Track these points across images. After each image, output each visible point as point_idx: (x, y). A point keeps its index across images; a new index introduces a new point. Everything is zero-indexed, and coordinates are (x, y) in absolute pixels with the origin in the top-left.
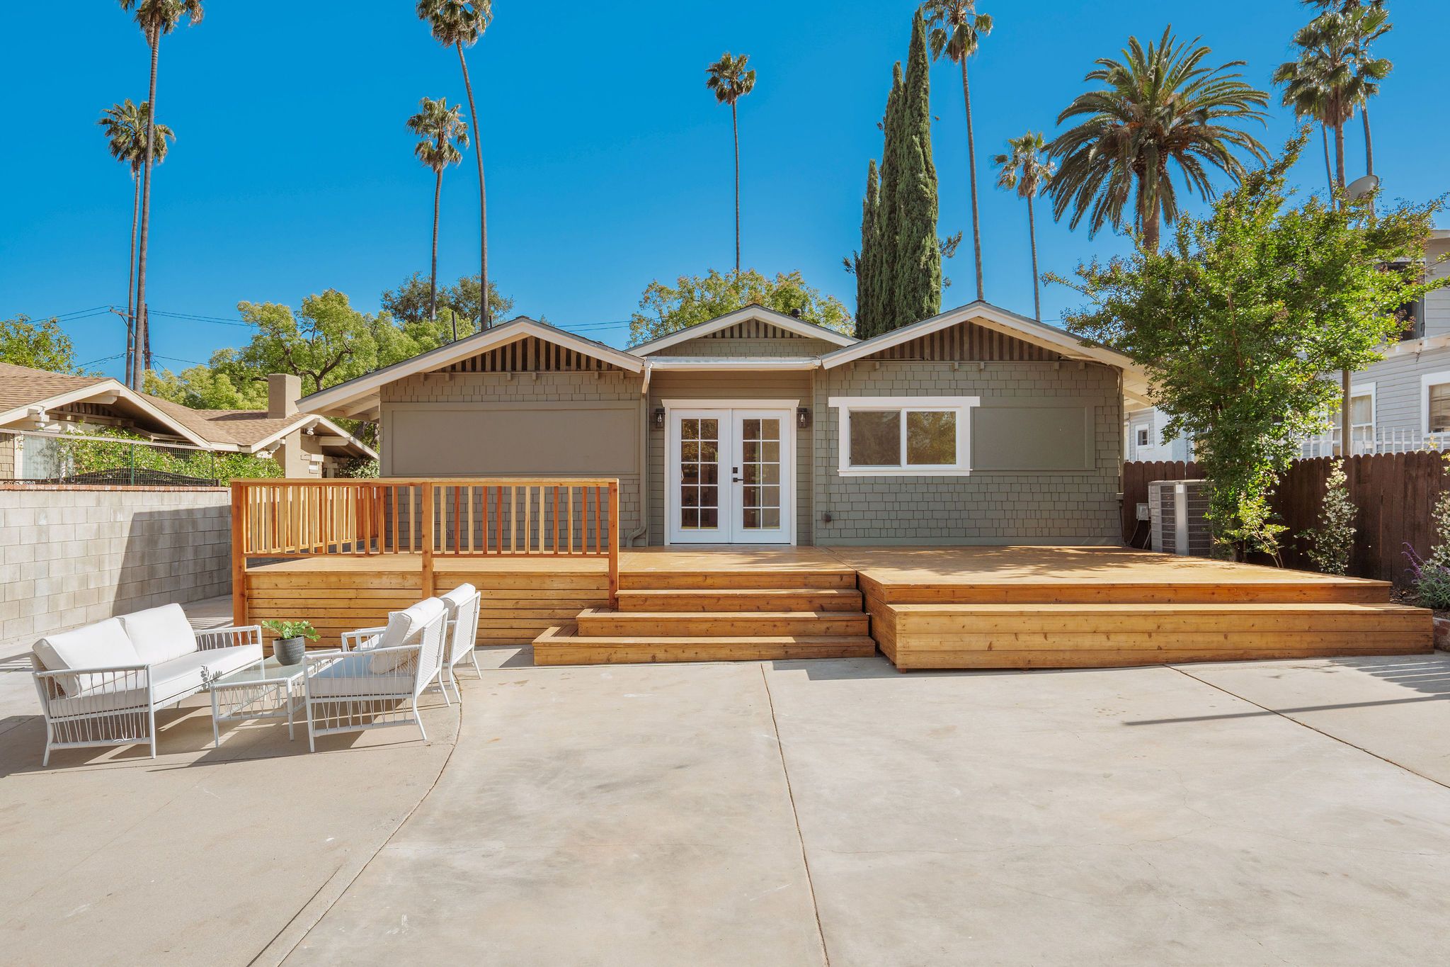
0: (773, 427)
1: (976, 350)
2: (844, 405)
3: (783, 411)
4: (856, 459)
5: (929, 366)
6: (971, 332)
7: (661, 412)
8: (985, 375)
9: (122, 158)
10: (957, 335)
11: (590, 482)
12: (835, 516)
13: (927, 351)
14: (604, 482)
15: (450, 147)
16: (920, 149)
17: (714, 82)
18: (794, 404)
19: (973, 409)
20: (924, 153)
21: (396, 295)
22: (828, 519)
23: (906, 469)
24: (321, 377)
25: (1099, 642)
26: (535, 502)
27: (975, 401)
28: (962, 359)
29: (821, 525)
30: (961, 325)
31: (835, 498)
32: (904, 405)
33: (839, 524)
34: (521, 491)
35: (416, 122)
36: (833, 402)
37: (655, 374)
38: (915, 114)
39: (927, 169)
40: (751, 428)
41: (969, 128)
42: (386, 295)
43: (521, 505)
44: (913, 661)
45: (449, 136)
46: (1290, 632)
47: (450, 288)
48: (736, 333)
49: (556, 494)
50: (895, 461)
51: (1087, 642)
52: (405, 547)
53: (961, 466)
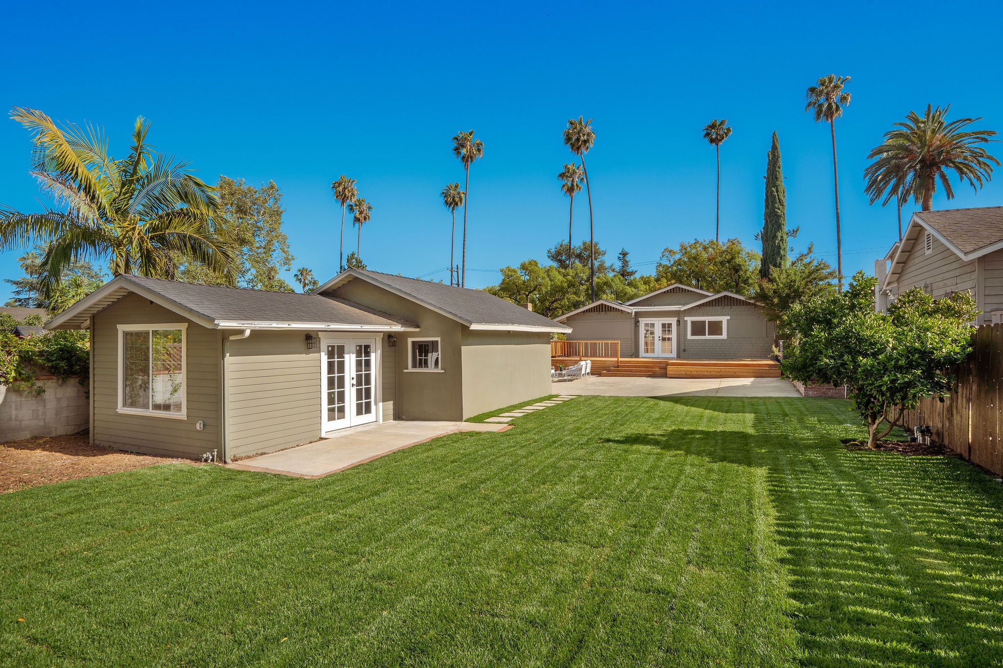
0: (670, 325)
1: (729, 303)
2: (689, 319)
3: (673, 321)
4: (693, 334)
5: (714, 308)
6: (728, 298)
7: (639, 321)
8: (732, 310)
9: (449, 206)
10: (723, 299)
11: (613, 341)
12: (686, 350)
13: (714, 304)
14: (616, 342)
15: (577, 184)
16: (776, 194)
17: (707, 134)
18: (676, 319)
19: (728, 320)
20: (778, 195)
21: (553, 250)
22: (684, 351)
23: (707, 337)
24: (528, 295)
25: (708, 373)
26: (602, 346)
27: (729, 318)
28: (725, 305)
29: (683, 352)
30: (724, 296)
31: (686, 345)
32: (707, 319)
33: (687, 352)
34: (599, 344)
35: (562, 175)
36: (686, 318)
37: (636, 313)
38: (774, 178)
39: (780, 202)
40: (664, 325)
41: (834, 155)
42: (549, 251)
43: (599, 346)
44: (670, 376)
45: (576, 179)
46: (749, 373)
47: (577, 246)
48: (672, 291)
49: (606, 344)
50: (705, 335)
51: (706, 373)
52: (576, 355)
53: (724, 336)
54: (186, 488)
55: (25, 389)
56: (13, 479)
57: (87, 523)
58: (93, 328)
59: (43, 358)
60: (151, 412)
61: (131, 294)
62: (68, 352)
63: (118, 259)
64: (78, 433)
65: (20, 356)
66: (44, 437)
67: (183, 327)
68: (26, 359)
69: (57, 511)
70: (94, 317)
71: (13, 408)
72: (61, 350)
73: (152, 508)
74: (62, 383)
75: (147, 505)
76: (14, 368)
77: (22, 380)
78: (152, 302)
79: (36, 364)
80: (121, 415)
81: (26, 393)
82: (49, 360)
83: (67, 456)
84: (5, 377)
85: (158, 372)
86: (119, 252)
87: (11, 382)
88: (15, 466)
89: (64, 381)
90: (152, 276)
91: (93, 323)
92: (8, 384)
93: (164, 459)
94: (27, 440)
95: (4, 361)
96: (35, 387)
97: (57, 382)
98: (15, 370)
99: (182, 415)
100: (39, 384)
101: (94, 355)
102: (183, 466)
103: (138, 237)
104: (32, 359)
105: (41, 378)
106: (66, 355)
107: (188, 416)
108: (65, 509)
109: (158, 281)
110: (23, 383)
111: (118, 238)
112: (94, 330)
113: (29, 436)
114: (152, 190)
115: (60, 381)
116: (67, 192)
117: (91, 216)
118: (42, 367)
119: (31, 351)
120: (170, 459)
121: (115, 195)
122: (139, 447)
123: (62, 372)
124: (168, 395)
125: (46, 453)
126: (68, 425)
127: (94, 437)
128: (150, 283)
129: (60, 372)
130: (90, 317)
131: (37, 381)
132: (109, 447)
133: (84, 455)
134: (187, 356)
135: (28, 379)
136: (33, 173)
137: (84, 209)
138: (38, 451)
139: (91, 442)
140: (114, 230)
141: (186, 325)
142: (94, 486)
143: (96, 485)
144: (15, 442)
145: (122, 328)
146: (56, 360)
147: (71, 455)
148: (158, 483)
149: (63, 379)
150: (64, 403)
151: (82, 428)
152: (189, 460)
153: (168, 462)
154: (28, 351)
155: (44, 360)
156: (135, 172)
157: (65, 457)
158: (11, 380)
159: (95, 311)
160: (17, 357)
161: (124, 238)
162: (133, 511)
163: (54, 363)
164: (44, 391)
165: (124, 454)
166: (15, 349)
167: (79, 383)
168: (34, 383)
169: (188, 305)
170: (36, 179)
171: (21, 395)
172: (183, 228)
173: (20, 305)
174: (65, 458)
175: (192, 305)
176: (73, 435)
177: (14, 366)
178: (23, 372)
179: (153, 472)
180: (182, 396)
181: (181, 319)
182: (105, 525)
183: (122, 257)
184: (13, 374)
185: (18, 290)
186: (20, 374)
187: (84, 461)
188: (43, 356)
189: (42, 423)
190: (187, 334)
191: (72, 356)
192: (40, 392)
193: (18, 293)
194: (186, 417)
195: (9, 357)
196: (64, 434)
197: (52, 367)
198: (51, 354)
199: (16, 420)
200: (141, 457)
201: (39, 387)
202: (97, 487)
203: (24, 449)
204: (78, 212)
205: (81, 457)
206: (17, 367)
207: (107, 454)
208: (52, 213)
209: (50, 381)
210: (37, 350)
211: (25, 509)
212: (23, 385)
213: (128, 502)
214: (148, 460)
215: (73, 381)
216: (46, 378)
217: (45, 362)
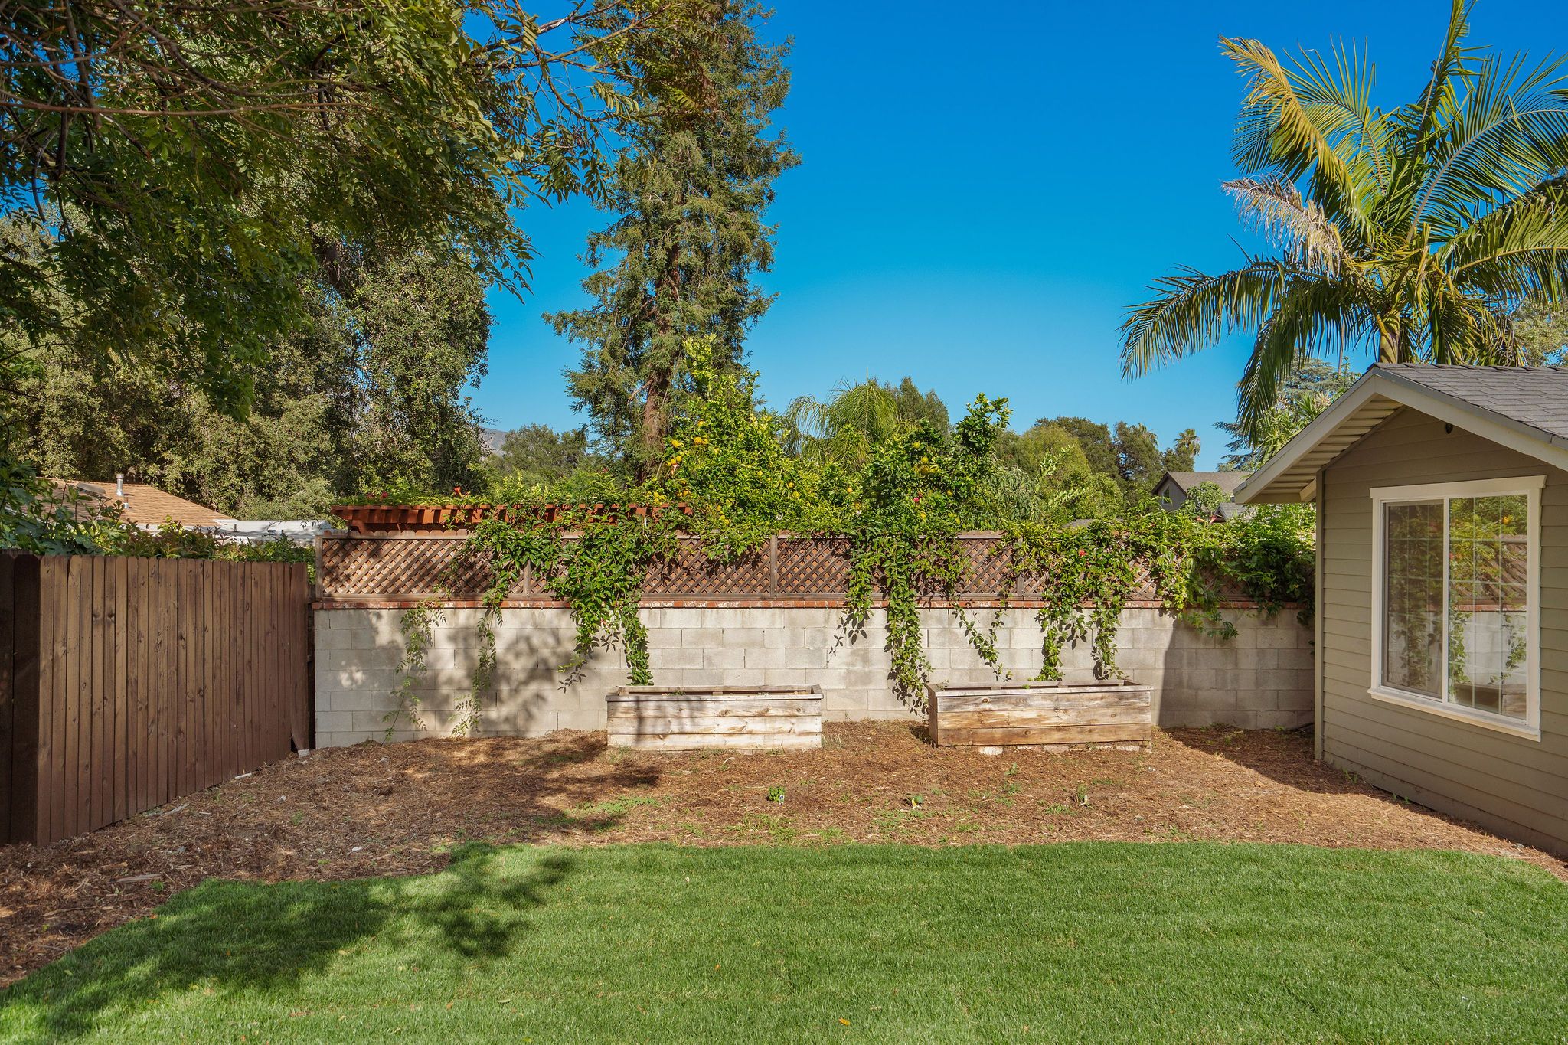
54: (1531, 946)
55: (1204, 625)
56: (1160, 813)
57: (1261, 976)
58: (1323, 500)
59: (1234, 564)
60: (1448, 706)
61: (1403, 411)
62: (1278, 552)
63: (1384, 341)
64: (1296, 730)
65: (1196, 559)
66: (1235, 729)
67: (1530, 488)
68: (1206, 565)
69: (1213, 916)
70: (1324, 474)
71: (1185, 661)
72: (1265, 546)
73: (1424, 985)
74: (1267, 619)
75: (1412, 970)
76: (1187, 582)
77: (1199, 606)
78: (1449, 428)
79: (1221, 576)
80: (1378, 704)
81: (1205, 633)
82: (1245, 570)
83: (1266, 780)
84: (1172, 599)
85: (1464, 605)
86: (1386, 324)
87: (1181, 610)
88: (1172, 782)
89: (1271, 615)
90: (1453, 363)
91: (1323, 487)
92: (1177, 613)
93: (1478, 835)
94: (1207, 729)
95: (1170, 568)
96: (1220, 624)
97: (1258, 616)
98: (1188, 586)
99: (1529, 725)
100: (1227, 616)
101: (1324, 560)
102: (1526, 869)
103: (1425, 276)
104: (1216, 566)
105: (1232, 604)
106: (1274, 558)
107: (1543, 732)
108: (1227, 919)
109: (1466, 372)
110: (1201, 612)
111: (1384, 291)
112: (1324, 502)
113: (1210, 723)
114: (1463, 159)
115: (1264, 614)
116: (1285, 209)
117: (1330, 250)
118: (1233, 584)
119: (1214, 550)
120: (1494, 839)
121: (1381, 195)
122: (1418, 789)
123: (1267, 594)
124: (1499, 667)
125: (1230, 764)
126: (1278, 709)
127: (1323, 746)
128: (1446, 380)
129: (1262, 595)
130: (1317, 474)
131: (1223, 612)
132: (1352, 774)
133: (1298, 785)
134: (1542, 568)
135: (1207, 606)
136: (1228, 185)
137: (1316, 238)
138: (1219, 758)
139: (1318, 755)
140: (1375, 274)
141: (1539, 481)
142: (1298, 873)
143: (1303, 870)
144: (1187, 730)
145: (1382, 496)
146: (1255, 569)
147: (1273, 778)
148: (1452, 906)
149: (1269, 610)
150: (1271, 663)
151: (1304, 721)
152: (1546, 856)
153: (1484, 846)
154: (1208, 549)
155: (1236, 567)
156: (1427, 124)
157: (1262, 780)
158: (1181, 606)
159: (1325, 459)
160: (1192, 560)
161: (1396, 290)
162: (1373, 979)
163: (1253, 575)
164: (1235, 633)
165: (1383, 799)
166: (1188, 545)
167: (1300, 620)
168: (1219, 615)
169: (1542, 425)
170: (1232, 198)
171: (1197, 637)
172: (1542, 236)
173: (1238, 468)
174: (1260, 783)
175: (1555, 424)
176: (1286, 733)
177: (1186, 578)
178: (1201, 591)
179: (1444, 869)
180: (1529, 675)
181: (1524, 466)
182: (1297, 998)
183: (1393, 333)
184: (1184, 594)
185: (1235, 440)
186: (1196, 595)
187: (1295, 798)
188: (1233, 559)
189: (1232, 700)
190: (1542, 507)
191: (1285, 561)
192: (1228, 634)
193: (1235, 445)
194: (1538, 732)
195: (1180, 560)
196: (1271, 727)
197: (1249, 583)
198: (1247, 555)
199: (1189, 687)
200: (1420, 818)
201: (1226, 623)
202: (1305, 879)
203: (1197, 747)
204: (1305, 246)
205: (1291, 789)
206: (1191, 581)
207: (1345, 791)
208: (1258, 264)
209: (1246, 612)
210: (1224, 546)
211: (1160, 891)
212: (1201, 617)
213: (1366, 944)
214: (1436, 829)
215: (1288, 616)
216: (1239, 604)
217: (1236, 572)
